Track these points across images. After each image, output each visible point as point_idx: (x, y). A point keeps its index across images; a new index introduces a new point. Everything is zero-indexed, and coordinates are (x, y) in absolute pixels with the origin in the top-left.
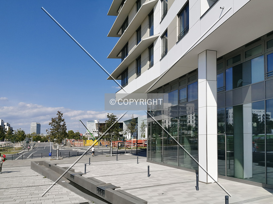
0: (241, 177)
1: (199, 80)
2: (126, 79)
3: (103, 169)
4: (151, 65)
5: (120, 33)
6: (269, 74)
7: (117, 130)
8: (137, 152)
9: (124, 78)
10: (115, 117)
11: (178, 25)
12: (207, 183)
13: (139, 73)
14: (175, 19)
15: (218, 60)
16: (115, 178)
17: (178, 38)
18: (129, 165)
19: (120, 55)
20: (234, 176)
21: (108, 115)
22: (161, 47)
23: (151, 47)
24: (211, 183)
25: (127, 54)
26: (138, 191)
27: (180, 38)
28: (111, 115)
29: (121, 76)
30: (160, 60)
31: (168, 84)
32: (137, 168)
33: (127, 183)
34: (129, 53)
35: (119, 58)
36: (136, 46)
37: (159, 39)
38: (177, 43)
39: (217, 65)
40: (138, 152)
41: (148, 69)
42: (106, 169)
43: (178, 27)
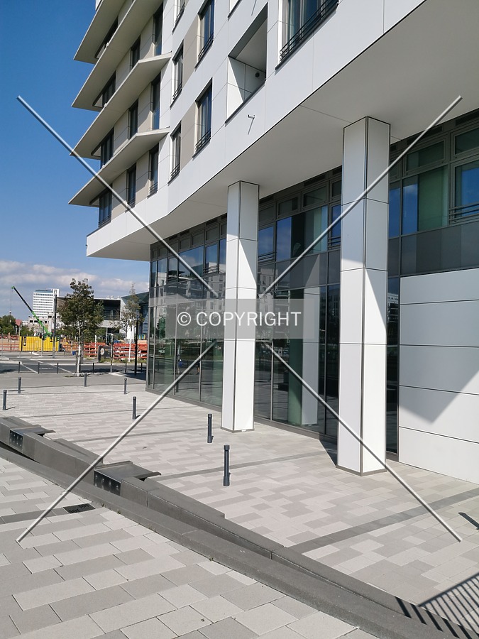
0: (298, 423)
1: (228, 235)
2: (107, 208)
3: (47, 403)
4: (154, 190)
5: (99, 103)
6: (334, 241)
7: (92, 319)
8: (136, 370)
9: (105, 207)
10: (89, 290)
11: (196, 122)
12: (233, 432)
13: (131, 200)
14: (192, 109)
15: (262, 202)
16: (65, 421)
17: (197, 147)
18: (107, 396)
19: (98, 153)
20: (287, 422)
21: (73, 283)
22: (171, 157)
23: (153, 151)
24: (240, 431)
25: (111, 156)
26: (102, 443)
27: (200, 148)
28: (79, 284)
29: (98, 200)
30: (169, 183)
31: (187, 232)
32: (119, 402)
33: (87, 429)
34: (116, 153)
35: (96, 158)
36: (127, 142)
37: (169, 138)
38: (194, 156)
39: (260, 212)
40: (139, 371)
41: (148, 197)
42: (53, 403)
43: (196, 126)
